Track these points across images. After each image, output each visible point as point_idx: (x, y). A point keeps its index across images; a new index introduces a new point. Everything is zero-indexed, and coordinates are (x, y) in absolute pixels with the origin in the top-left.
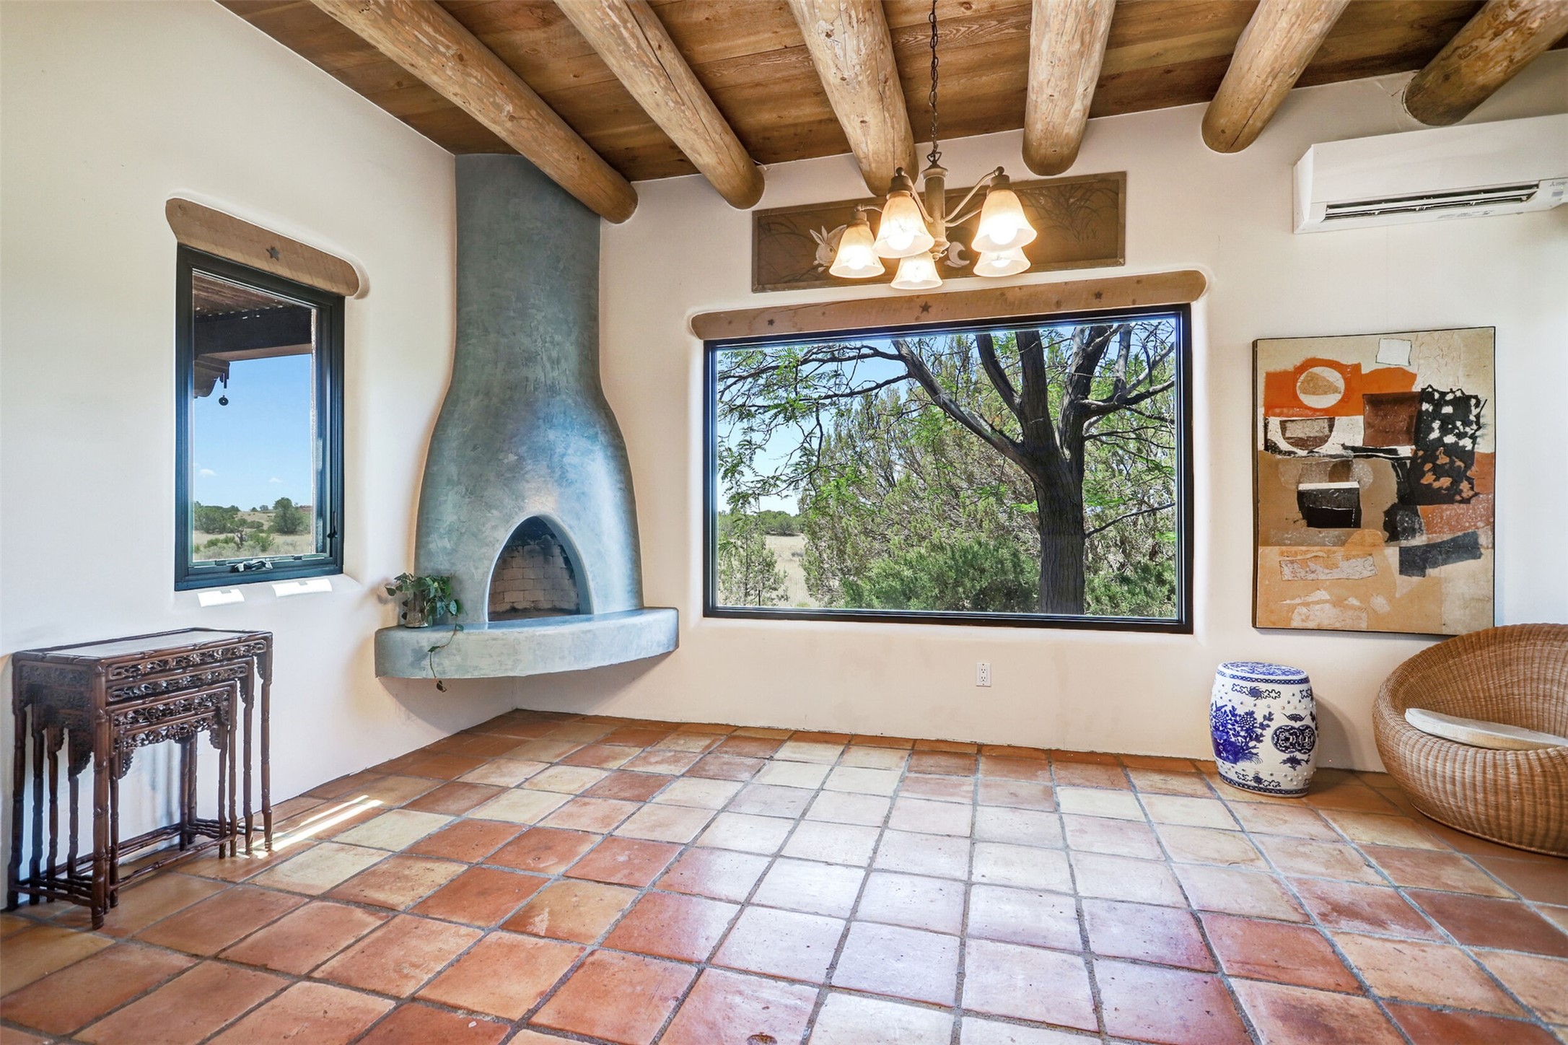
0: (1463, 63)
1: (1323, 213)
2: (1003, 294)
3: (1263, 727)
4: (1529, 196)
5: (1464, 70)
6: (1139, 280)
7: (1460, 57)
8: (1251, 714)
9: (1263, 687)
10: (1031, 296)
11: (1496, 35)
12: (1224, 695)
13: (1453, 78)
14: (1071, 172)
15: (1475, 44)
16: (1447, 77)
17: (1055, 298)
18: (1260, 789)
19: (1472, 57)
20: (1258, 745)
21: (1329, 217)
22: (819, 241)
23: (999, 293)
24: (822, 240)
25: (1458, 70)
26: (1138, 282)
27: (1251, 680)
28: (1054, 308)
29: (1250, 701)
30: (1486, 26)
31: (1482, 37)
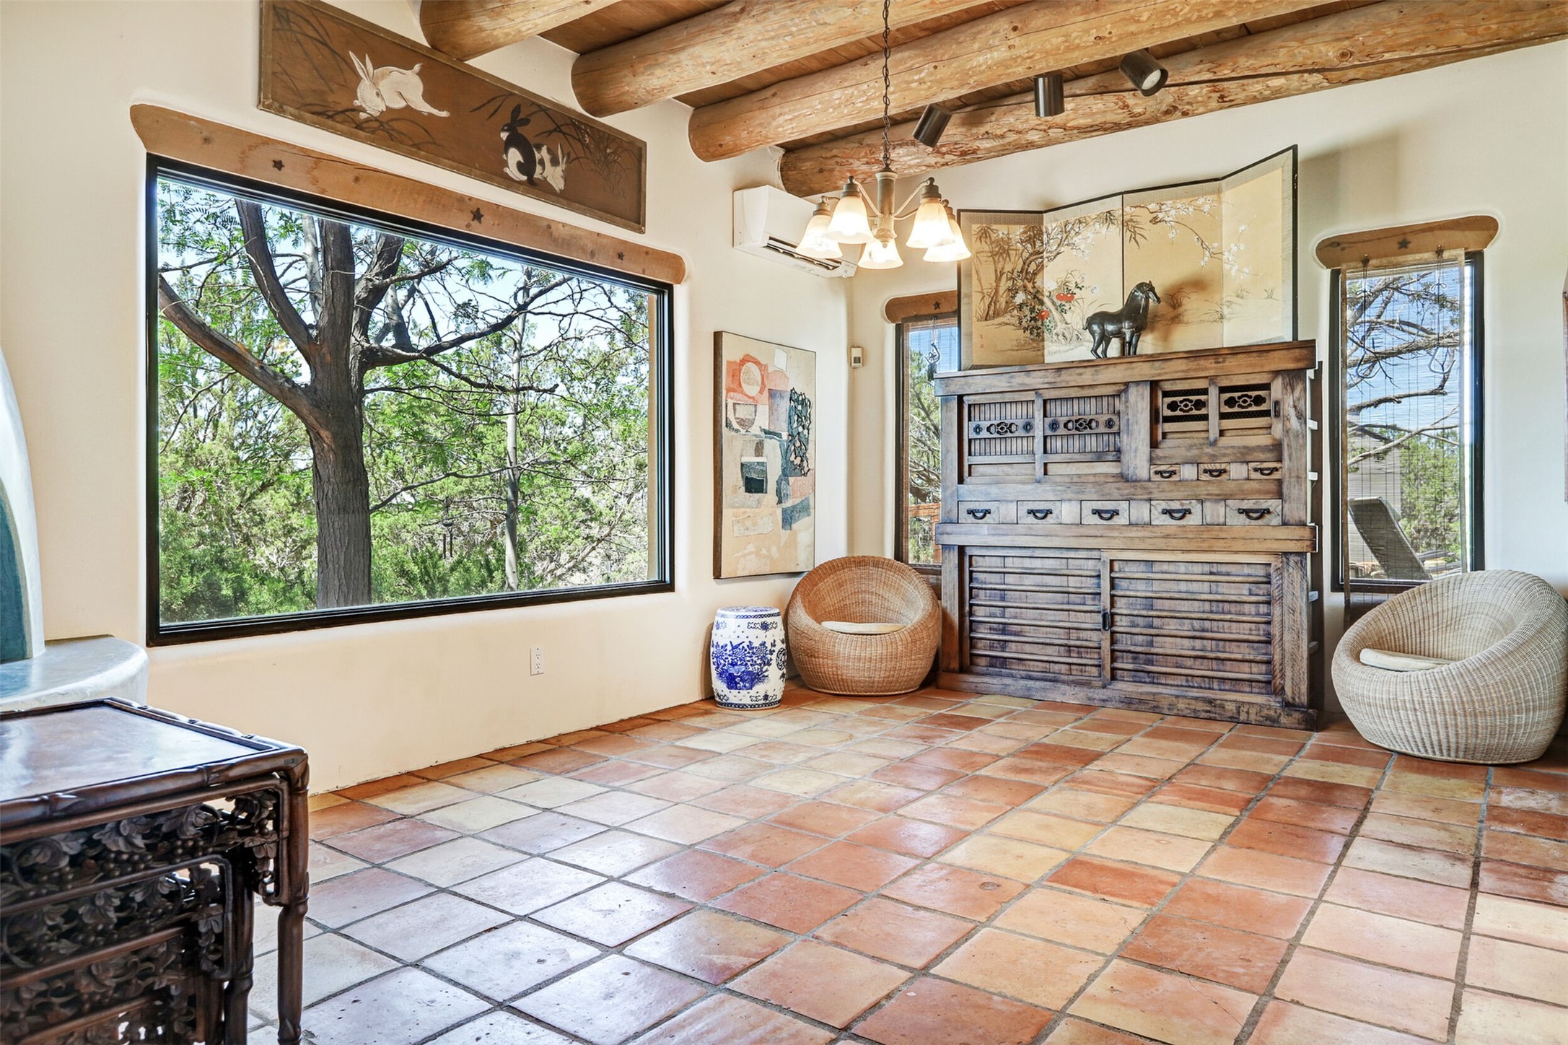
0: (838, 168)
1: (767, 241)
2: (549, 227)
3: (772, 652)
4: (834, 268)
5: (836, 173)
6: (647, 252)
7: (837, 163)
8: (763, 644)
9: (769, 620)
10: (572, 236)
11: (868, 163)
12: (741, 635)
13: (826, 174)
14: (608, 120)
15: (851, 161)
16: (821, 171)
17: (590, 246)
18: (769, 704)
19: (846, 168)
20: (769, 668)
21: (769, 247)
22: (362, 74)
23: (545, 223)
24: (367, 74)
25: (832, 170)
26: (647, 253)
27: (761, 616)
28: (589, 257)
29: (762, 633)
30: (863, 154)
31: (858, 159)
